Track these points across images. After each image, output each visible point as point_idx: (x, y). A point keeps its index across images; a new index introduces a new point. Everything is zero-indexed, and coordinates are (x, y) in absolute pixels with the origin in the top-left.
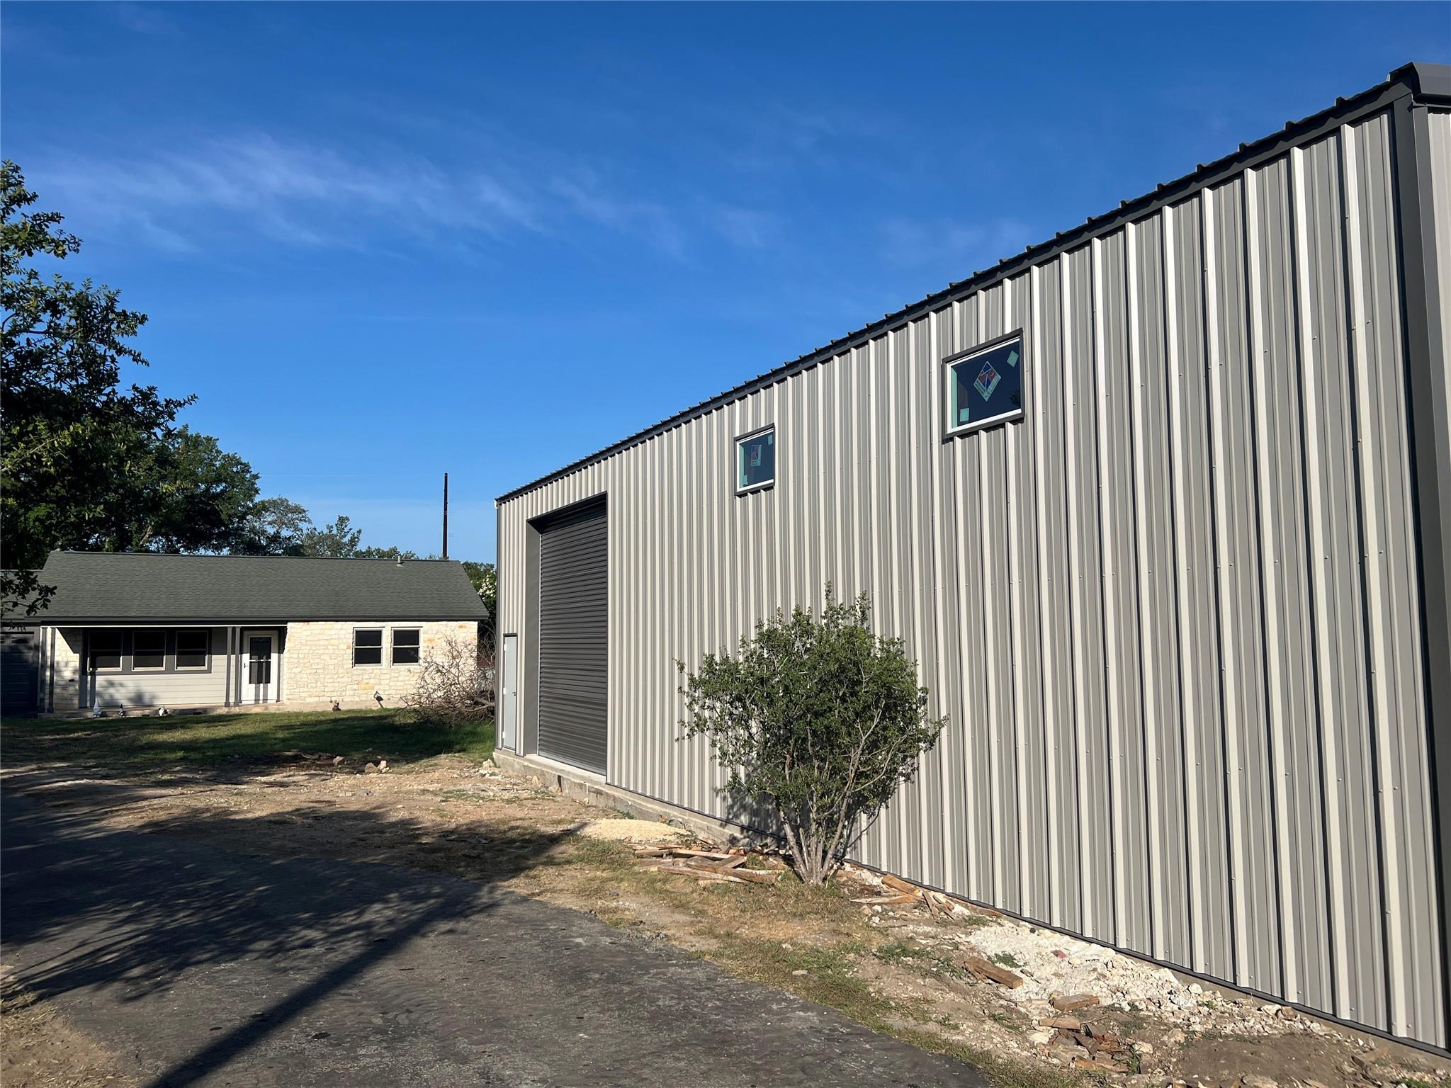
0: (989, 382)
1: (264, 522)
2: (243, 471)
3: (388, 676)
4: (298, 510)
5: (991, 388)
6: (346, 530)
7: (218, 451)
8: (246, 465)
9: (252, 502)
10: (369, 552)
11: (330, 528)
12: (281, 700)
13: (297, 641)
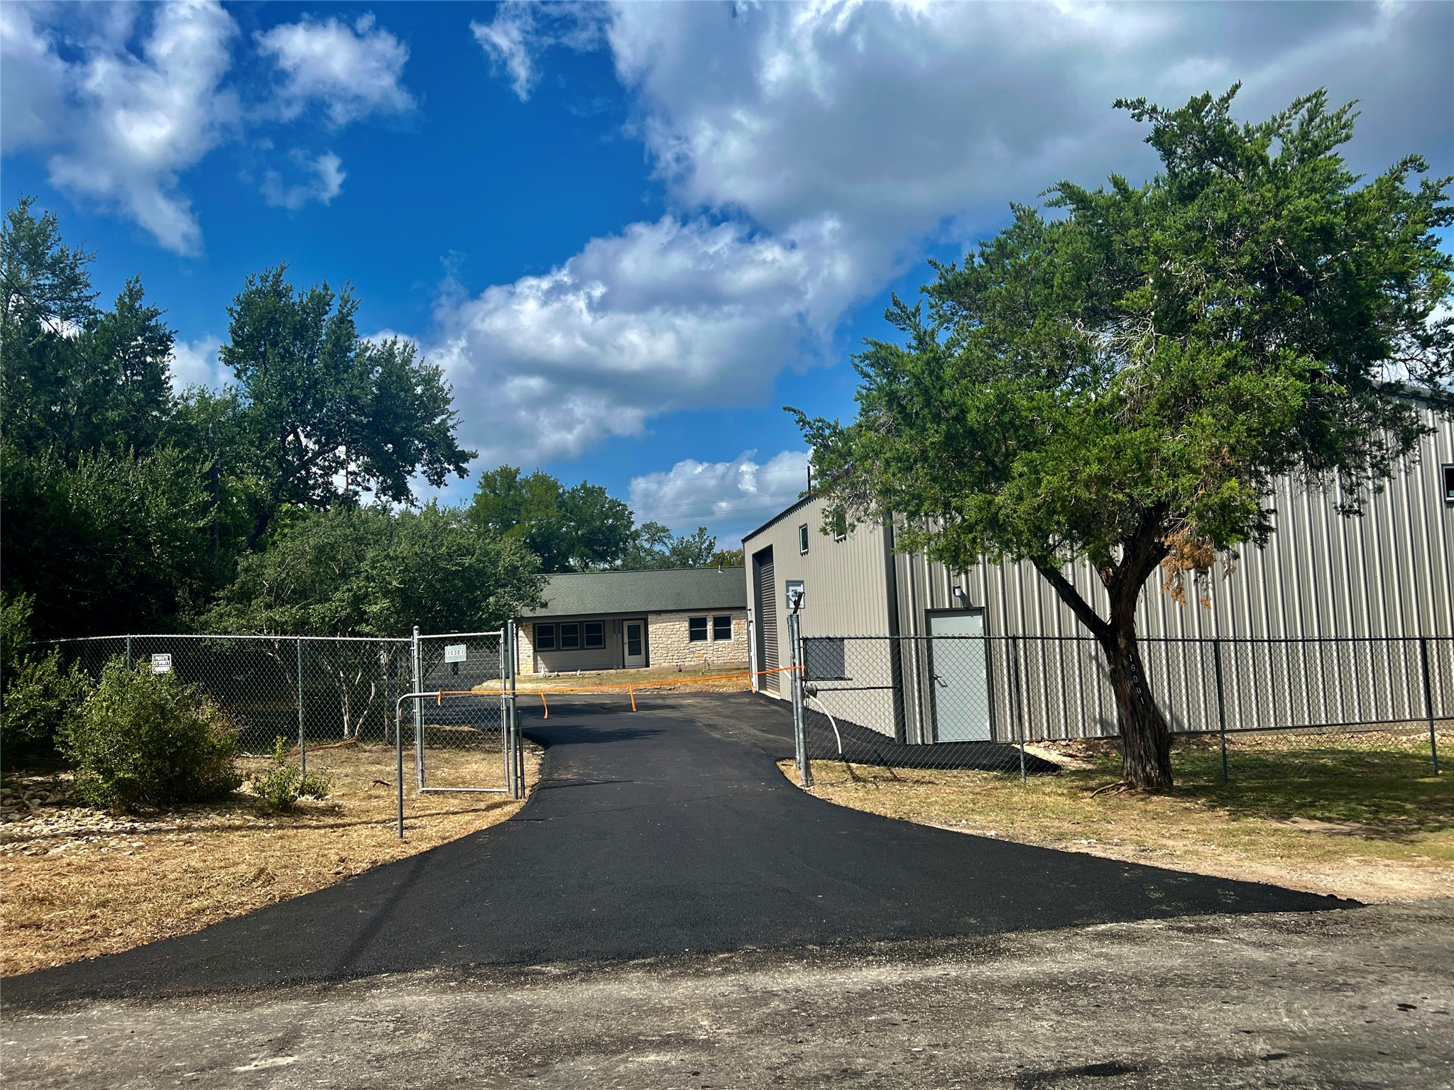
1: (642, 541)
2: (623, 510)
3: (712, 648)
4: (664, 529)
6: (705, 536)
7: (606, 498)
9: (629, 530)
11: (693, 537)
12: (648, 666)
13: (655, 626)
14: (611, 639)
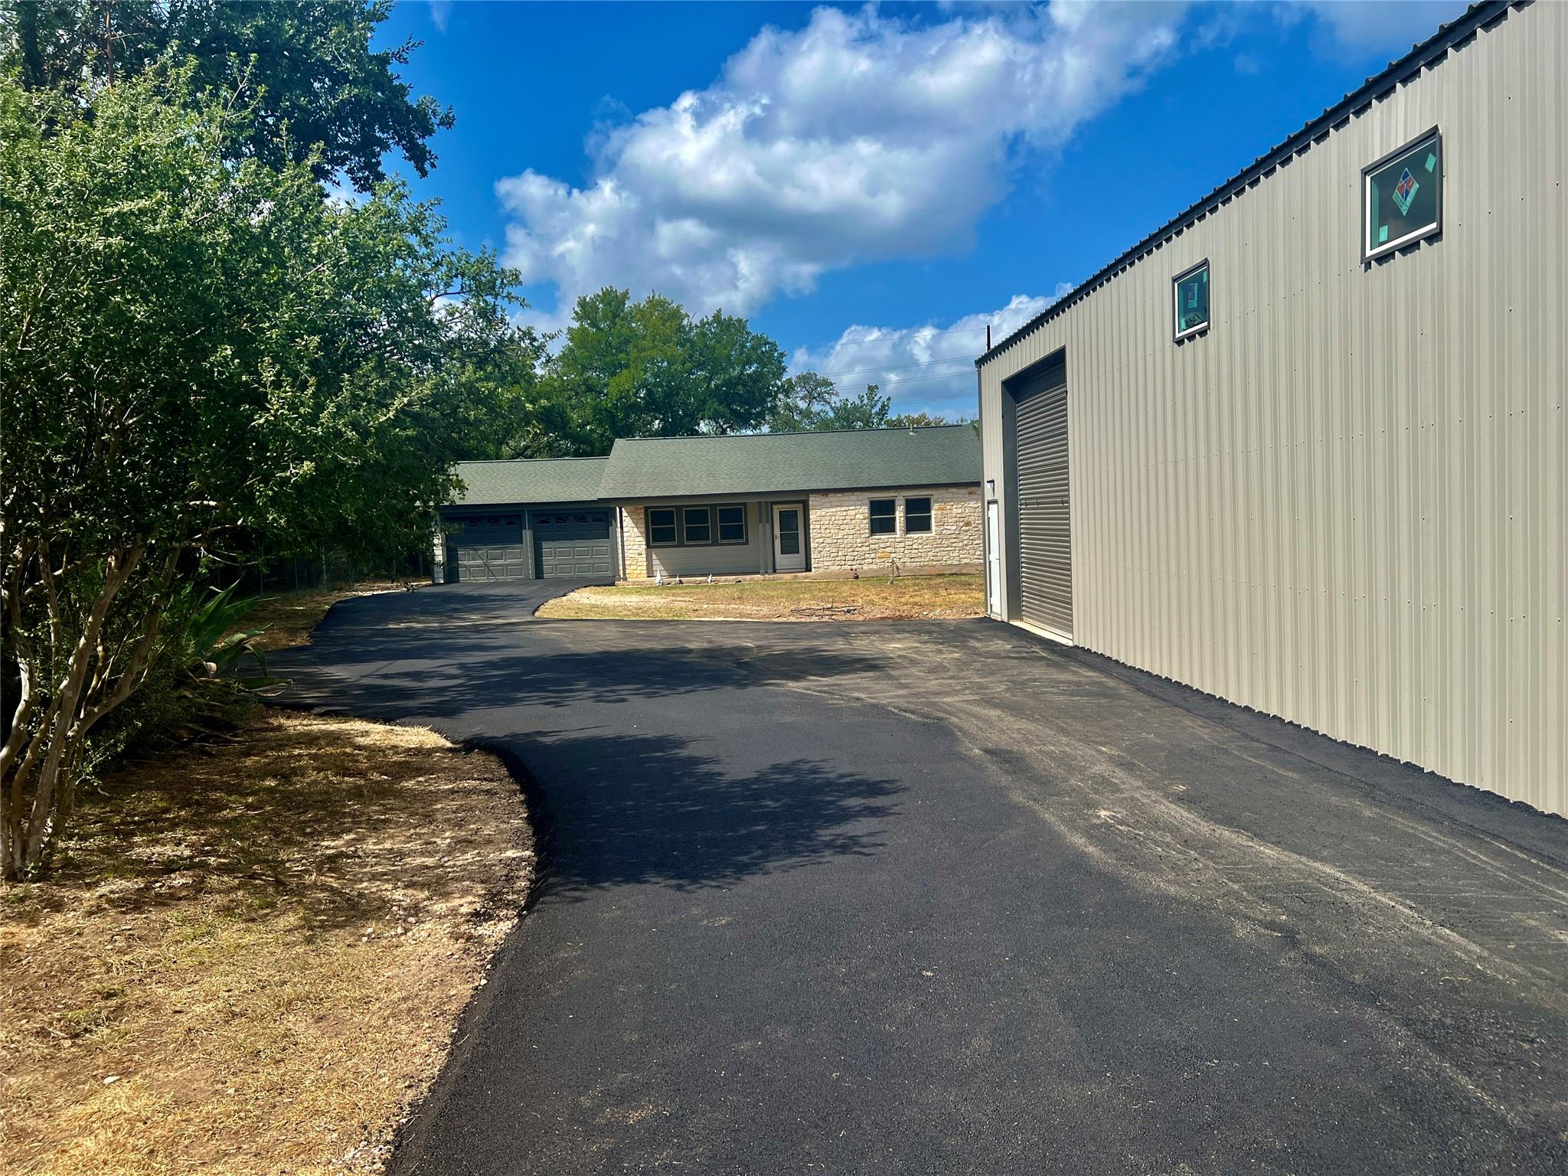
0: (1407, 193)
1: (796, 397)
2: (771, 350)
3: (902, 545)
4: (826, 383)
5: (1409, 199)
6: (876, 398)
7: (748, 333)
8: (773, 344)
9: (780, 380)
10: (900, 421)
11: (861, 398)
12: (808, 569)
13: (819, 513)
14: (756, 530)
